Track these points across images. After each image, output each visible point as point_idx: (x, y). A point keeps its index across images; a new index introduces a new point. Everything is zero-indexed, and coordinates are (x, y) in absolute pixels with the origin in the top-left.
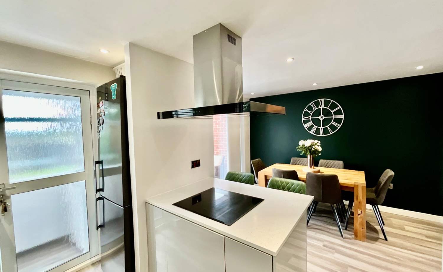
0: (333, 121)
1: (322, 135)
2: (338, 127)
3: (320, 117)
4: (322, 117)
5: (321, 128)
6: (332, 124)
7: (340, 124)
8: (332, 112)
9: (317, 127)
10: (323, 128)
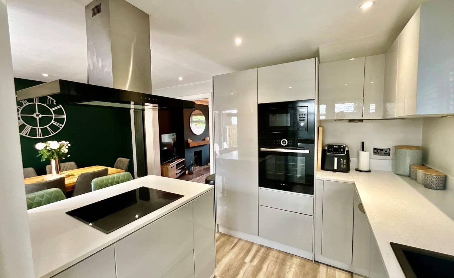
0: (54, 121)
1: (40, 136)
2: (60, 127)
3: (34, 115)
4: (38, 115)
5: (38, 129)
6: (52, 124)
7: (63, 124)
8: (52, 110)
9: (31, 127)
10: (41, 129)
